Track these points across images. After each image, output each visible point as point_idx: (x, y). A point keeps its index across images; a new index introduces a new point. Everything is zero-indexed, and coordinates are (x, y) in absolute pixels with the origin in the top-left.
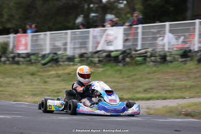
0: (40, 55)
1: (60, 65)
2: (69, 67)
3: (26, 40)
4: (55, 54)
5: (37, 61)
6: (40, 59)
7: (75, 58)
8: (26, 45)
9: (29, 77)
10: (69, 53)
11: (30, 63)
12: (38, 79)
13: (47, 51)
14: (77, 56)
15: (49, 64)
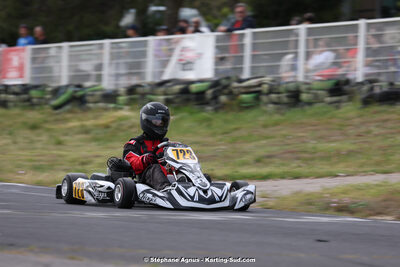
0: (50, 89)
1: (89, 109)
2: (106, 113)
3: (20, 58)
4: (79, 86)
5: (43, 101)
6: (48, 96)
7: (119, 95)
8: (21, 69)
9: (28, 133)
10: (107, 84)
11: (30, 104)
12: (44, 138)
13: (64, 82)
14: (122, 90)
15: (68, 107)
